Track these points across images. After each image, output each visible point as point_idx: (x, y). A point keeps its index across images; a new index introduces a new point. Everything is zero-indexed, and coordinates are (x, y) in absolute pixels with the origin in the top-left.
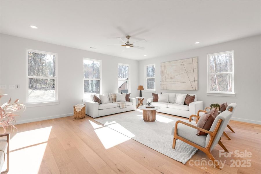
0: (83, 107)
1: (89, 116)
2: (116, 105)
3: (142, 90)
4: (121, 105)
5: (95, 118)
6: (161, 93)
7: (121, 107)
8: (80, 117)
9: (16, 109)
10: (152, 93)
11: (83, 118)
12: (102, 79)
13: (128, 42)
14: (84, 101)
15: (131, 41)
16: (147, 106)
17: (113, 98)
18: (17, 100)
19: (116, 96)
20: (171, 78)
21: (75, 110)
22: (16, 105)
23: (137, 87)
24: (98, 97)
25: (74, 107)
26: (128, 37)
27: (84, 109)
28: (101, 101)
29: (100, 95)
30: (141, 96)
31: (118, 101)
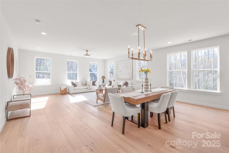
0: (65, 88)
1: (69, 93)
2: (85, 87)
3: (104, 79)
4: (88, 88)
5: (71, 94)
6: (115, 81)
7: (88, 89)
8: (63, 93)
9: (32, 86)
10: (109, 81)
11: (65, 94)
12: (78, 72)
13: (87, 53)
14: (67, 85)
15: (89, 53)
16: (98, 87)
17: (85, 83)
18: (32, 83)
19: (87, 83)
20: (121, 71)
21: (61, 89)
22: (32, 85)
23: (101, 77)
24: (75, 83)
25: (60, 88)
26: (87, 51)
27: (66, 89)
28: (76, 85)
29: (76, 82)
30: (103, 82)
31: (88, 85)
